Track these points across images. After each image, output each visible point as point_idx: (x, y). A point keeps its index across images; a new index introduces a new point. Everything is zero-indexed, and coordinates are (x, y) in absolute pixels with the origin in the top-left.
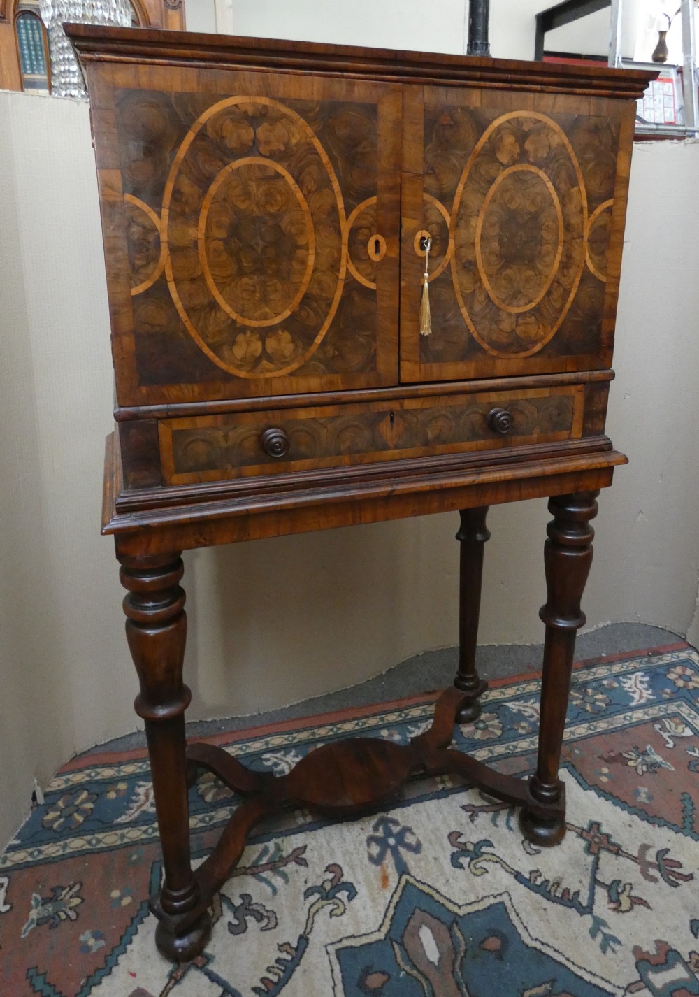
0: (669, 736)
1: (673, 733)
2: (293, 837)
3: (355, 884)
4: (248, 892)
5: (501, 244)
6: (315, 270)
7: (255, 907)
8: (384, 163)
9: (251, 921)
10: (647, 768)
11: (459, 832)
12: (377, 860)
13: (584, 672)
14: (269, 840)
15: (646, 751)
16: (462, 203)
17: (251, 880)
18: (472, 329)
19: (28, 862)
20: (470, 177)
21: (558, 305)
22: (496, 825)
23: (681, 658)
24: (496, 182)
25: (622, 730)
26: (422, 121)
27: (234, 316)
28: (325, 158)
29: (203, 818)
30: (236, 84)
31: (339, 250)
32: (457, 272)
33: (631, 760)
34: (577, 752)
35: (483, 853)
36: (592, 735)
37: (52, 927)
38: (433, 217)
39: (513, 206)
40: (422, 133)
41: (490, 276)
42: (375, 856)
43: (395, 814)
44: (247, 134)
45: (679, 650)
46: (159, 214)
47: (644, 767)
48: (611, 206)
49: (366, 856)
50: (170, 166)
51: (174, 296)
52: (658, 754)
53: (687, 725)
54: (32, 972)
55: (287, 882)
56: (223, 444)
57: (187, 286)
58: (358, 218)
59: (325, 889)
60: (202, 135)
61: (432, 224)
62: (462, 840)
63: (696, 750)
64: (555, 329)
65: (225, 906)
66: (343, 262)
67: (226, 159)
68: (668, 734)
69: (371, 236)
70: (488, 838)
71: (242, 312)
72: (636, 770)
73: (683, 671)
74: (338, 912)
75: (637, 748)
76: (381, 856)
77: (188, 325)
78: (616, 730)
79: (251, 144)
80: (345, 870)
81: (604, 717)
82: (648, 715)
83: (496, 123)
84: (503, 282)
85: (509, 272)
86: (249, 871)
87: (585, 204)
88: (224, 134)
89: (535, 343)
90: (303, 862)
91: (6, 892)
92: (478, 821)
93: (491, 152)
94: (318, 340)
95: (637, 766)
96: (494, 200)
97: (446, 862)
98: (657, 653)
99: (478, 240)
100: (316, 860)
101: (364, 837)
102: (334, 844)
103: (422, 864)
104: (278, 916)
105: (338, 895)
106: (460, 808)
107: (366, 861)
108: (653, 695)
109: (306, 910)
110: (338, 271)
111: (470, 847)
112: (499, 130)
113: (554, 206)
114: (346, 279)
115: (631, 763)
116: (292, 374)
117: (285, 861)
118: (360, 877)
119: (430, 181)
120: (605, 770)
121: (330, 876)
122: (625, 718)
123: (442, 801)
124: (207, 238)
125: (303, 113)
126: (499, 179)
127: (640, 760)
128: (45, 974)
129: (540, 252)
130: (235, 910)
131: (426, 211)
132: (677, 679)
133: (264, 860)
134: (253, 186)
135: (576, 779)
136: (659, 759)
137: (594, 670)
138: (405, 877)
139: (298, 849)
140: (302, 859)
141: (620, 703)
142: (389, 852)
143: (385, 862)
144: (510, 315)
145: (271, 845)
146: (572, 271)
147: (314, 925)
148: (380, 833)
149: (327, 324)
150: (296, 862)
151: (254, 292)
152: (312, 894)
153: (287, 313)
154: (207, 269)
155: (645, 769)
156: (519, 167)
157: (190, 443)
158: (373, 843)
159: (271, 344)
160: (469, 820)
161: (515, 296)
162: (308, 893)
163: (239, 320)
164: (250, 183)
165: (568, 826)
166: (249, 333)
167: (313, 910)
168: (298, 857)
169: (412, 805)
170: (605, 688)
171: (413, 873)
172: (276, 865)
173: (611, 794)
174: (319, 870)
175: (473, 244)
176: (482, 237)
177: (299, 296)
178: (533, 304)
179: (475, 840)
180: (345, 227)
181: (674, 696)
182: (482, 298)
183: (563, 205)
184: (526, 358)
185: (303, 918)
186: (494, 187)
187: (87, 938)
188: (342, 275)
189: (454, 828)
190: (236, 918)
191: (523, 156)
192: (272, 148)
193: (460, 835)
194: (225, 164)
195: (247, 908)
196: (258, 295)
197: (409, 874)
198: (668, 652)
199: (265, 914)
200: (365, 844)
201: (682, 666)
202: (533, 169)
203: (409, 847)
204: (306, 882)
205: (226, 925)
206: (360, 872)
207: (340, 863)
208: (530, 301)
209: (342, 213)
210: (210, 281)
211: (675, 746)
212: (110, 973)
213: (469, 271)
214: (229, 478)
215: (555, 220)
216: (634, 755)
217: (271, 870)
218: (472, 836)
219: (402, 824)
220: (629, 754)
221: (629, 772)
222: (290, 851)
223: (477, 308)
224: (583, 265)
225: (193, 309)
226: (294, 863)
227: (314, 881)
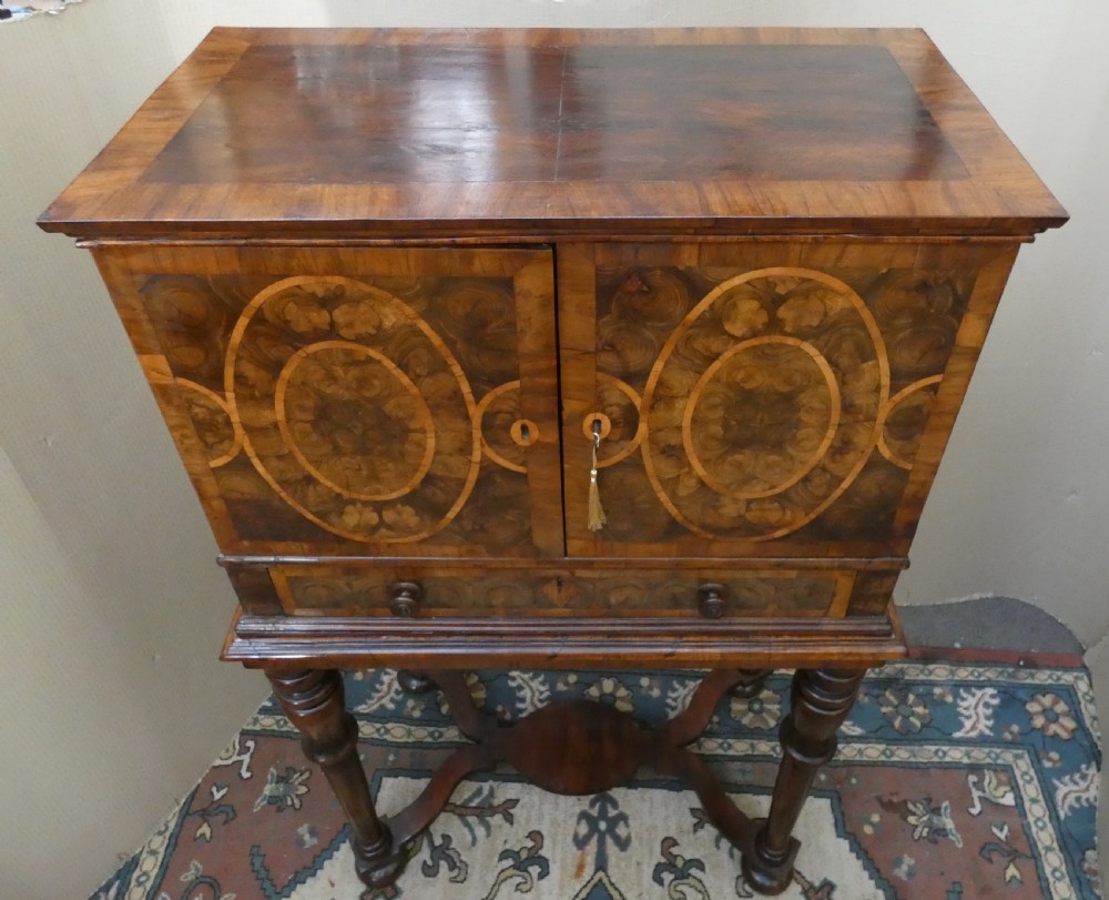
0: (980, 798)
1: (987, 795)
2: (510, 785)
3: (550, 862)
4: (450, 834)
5: (726, 427)
6: (437, 453)
7: (451, 853)
8: (529, 342)
9: (444, 866)
10: (928, 833)
11: (675, 840)
12: (581, 843)
13: (917, 666)
14: (486, 781)
15: (939, 809)
16: (660, 383)
17: (456, 820)
18: (674, 511)
19: (274, 731)
20: (675, 352)
21: (820, 492)
22: (718, 847)
23: (1062, 682)
24: (721, 358)
25: (922, 768)
26: (593, 289)
27: (338, 490)
28: (436, 340)
29: (433, 732)
30: (294, 263)
31: (470, 435)
32: (651, 457)
33: (914, 814)
34: (854, 781)
35: (689, 875)
36: (883, 764)
37: (280, 810)
38: (613, 397)
39: (749, 386)
40: (594, 303)
41: (705, 462)
42: (581, 837)
43: (617, 793)
44: (320, 318)
45: (1066, 669)
46: (224, 398)
47: (926, 830)
48: (939, 384)
49: (572, 832)
50: (226, 351)
51: (260, 469)
52: (953, 819)
53: (1012, 789)
54: (255, 850)
55: (488, 835)
56: (348, 590)
57: (274, 463)
58: (492, 403)
59: (520, 858)
60: (258, 319)
61: (611, 406)
62: (675, 850)
63: (1006, 829)
64: (812, 516)
65: (425, 843)
66: (477, 445)
67: (297, 344)
68: (980, 793)
69: (515, 420)
70: (703, 860)
71: (348, 487)
72: (914, 831)
73: (1055, 703)
74: (524, 887)
75: (929, 800)
76: (587, 838)
77: (283, 494)
78: (917, 767)
79: (328, 328)
80: (547, 842)
81: (911, 742)
82: (969, 757)
83: (726, 286)
84: (727, 467)
85: (738, 457)
86: (457, 811)
87: (886, 381)
88: (289, 318)
89: (779, 528)
90: (509, 819)
91: (251, 757)
92: (701, 833)
93: (714, 322)
94: (451, 515)
95: (917, 826)
96: (716, 379)
97: (648, 871)
98: (1032, 664)
99: (686, 422)
100: (523, 822)
101: (578, 810)
102: (547, 807)
103: (623, 864)
104: (469, 871)
105: (530, 869)
106: (688, 811)
107: (570, 839)
108: (991, 729)
109: (496, 873)
110: (471, 453)
111: (680, 863)
112: (730, 296)
113: (827, 385)
114: (481, 462)
115: (912, 820)
116: (422, 542)
117: (493, 810)
118: (559, 857)
119: (607, 359)
120: (876, 818)
121: (530, 844)
122: (936, 752)
123: (673, 794)
124: (288, 419)
125: (397, 292)
126: (728, 355)
127: (925, 818)
128: (264, 855)
129: (794, 436)
130: (433, 848)
131: (603, 391)
132: (1037, 713)
133: (473, 804)
134: (339, 371)
135: (835, 817)
136: (949, 824)
137: (931, 667)
138: (601, 874)
139: (509, 800)
140: (511, 815)
141: (942, 727)
142: (595, 838)
143: (588, 848)
144: (736, 500)
145: (486, 786)
146: (850, 457)
147: (499, 894)
148: (595, 812)
149: (461, 501)
150: (504, 815)
151: (360, 469)
152: (506, 858)
153: (407, 490)
154: (295, 448)
155: (924, 834)
156: (765, 340)
157: (307, 588)
158: (584, 821)
159: (389, 516)
160: (692, 829)
161: (747, 480)
162: (504, 855)
163: (346, 494)
164: (334, 368)
165: (796, 875)
166: (359, 505)
167: (502, 877)
168: (507, 810)
169: (639, 789)
170: (935, 700)
171: (610, 872)
172: (485, 811)
173: (867, 853)
174: (523, 833)
175: (679, 428)
176: (694, 421)
177: (420, 476)
178: (777, 491)
179: (688, 857)
180: (476, 413)
181: (1019, 739)
182: (692, 482)
183: (842, 383)
184: (758, 542)
185: (491, 881)
186: (716, 365)
187: (303, 830)
188: (477, 456)
189: (671, 834)
190: (432, 858)
191: (774, 325)
192: (358, 331)
193: (675, 843)
194: (297, 349)
195: (443, 852)
196: (364, 472)
197: (605, 871)
198: (1048, 667)
199: (458, 864)
200: (575, 819)
201: (1057, 695)
202: (791, 341)
203: (617, 839)
204: (505, 842)
205: (421, 863)
206: (558, 851)
207: (544, 833)
208: (773, 487)
209: (469, 397)
210: (302, 459)
211: (980, 813)
212: (314, 875)
213: (672, 455)
214: (359, 615)
215: (827, 401)
216: (920, 809)
217: (477, 816)
218: (686, 851)
219: (621, 809)
220: (915, 806)
221: (904, 830)
222: (502, 800)
223: (682, 492)
224: (870, 451)
225: (285, 482)
226: (501, 816)
227: (514, 845)
